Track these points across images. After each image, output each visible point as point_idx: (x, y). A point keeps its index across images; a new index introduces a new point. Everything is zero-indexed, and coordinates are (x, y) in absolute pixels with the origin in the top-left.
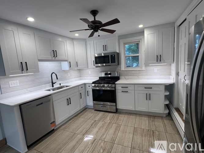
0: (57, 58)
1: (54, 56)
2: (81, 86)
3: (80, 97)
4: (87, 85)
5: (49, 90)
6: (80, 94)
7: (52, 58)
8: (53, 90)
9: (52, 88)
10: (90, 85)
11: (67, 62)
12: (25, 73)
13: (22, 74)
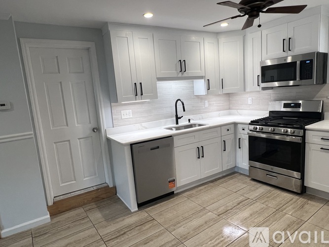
0: (185, 74)
1: (181, 71)
2: (227, 127)
3: (223, 149)
4: (240, 127)
5: (171, 129)
6: (223, 143)
7: (178, 74)
8: (177, 129)
9: (175, 125)
10: (246, 127)
11: (203, 80)
12: (139, 100)
13: (136, 100)
